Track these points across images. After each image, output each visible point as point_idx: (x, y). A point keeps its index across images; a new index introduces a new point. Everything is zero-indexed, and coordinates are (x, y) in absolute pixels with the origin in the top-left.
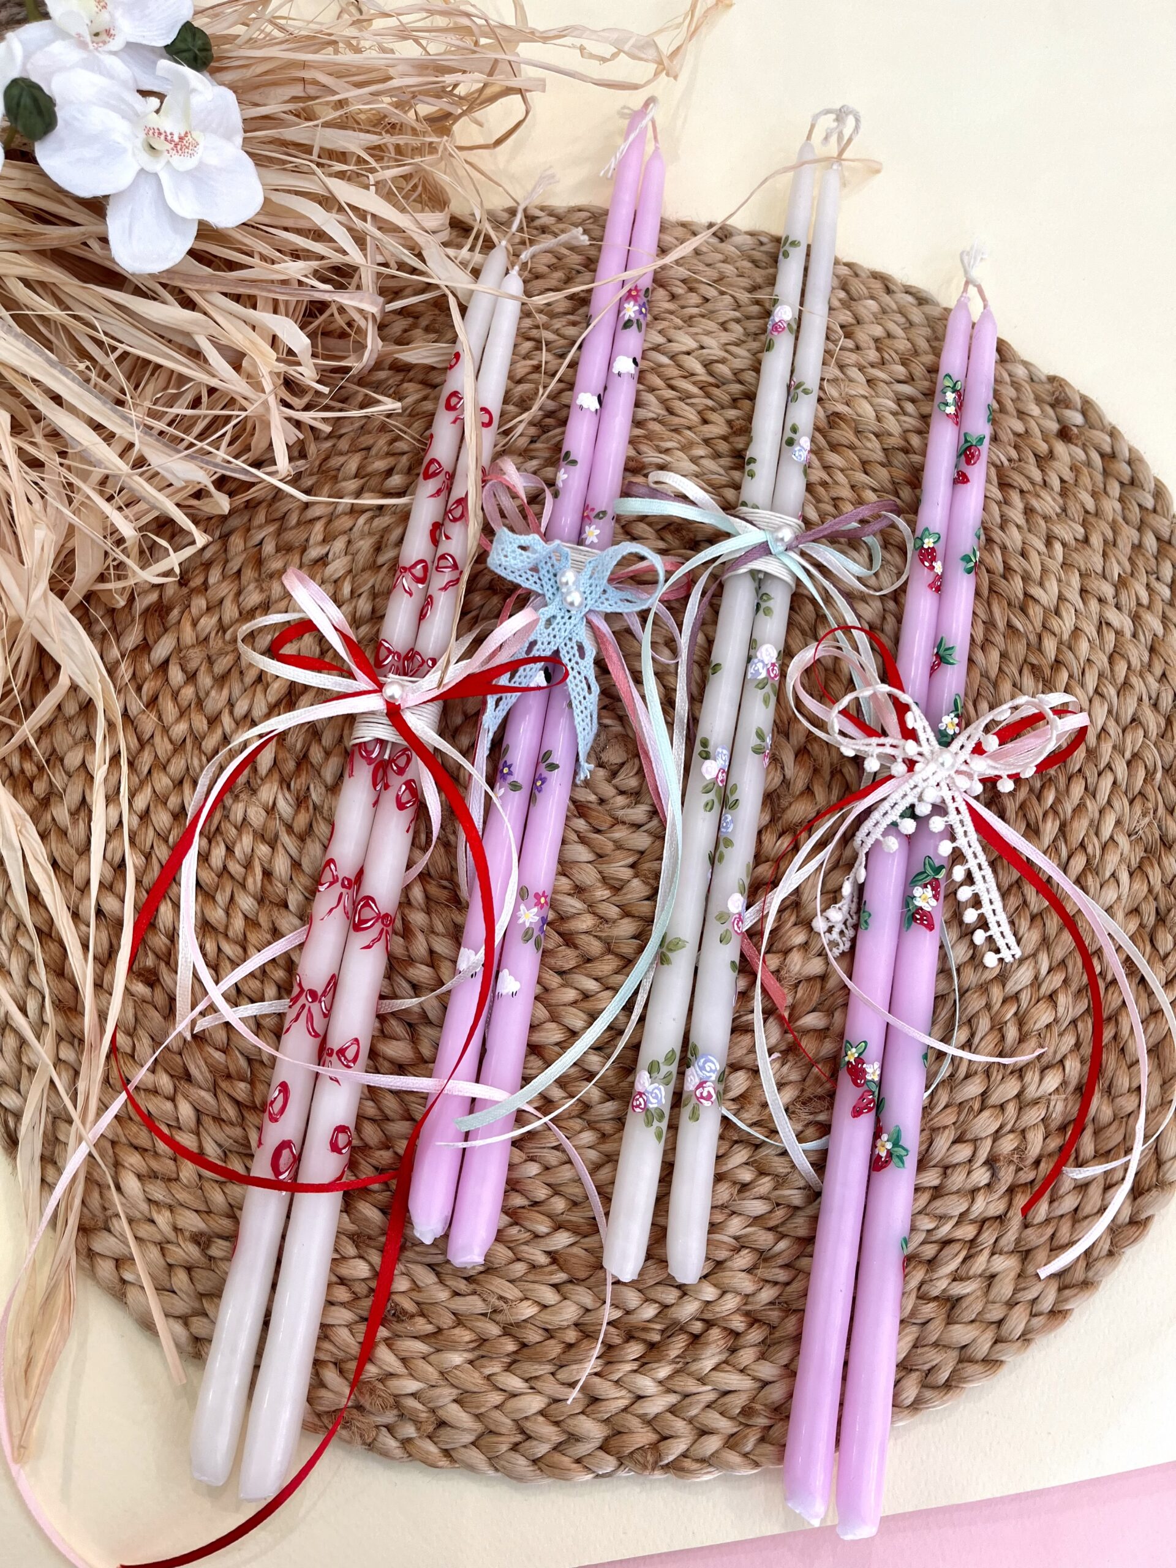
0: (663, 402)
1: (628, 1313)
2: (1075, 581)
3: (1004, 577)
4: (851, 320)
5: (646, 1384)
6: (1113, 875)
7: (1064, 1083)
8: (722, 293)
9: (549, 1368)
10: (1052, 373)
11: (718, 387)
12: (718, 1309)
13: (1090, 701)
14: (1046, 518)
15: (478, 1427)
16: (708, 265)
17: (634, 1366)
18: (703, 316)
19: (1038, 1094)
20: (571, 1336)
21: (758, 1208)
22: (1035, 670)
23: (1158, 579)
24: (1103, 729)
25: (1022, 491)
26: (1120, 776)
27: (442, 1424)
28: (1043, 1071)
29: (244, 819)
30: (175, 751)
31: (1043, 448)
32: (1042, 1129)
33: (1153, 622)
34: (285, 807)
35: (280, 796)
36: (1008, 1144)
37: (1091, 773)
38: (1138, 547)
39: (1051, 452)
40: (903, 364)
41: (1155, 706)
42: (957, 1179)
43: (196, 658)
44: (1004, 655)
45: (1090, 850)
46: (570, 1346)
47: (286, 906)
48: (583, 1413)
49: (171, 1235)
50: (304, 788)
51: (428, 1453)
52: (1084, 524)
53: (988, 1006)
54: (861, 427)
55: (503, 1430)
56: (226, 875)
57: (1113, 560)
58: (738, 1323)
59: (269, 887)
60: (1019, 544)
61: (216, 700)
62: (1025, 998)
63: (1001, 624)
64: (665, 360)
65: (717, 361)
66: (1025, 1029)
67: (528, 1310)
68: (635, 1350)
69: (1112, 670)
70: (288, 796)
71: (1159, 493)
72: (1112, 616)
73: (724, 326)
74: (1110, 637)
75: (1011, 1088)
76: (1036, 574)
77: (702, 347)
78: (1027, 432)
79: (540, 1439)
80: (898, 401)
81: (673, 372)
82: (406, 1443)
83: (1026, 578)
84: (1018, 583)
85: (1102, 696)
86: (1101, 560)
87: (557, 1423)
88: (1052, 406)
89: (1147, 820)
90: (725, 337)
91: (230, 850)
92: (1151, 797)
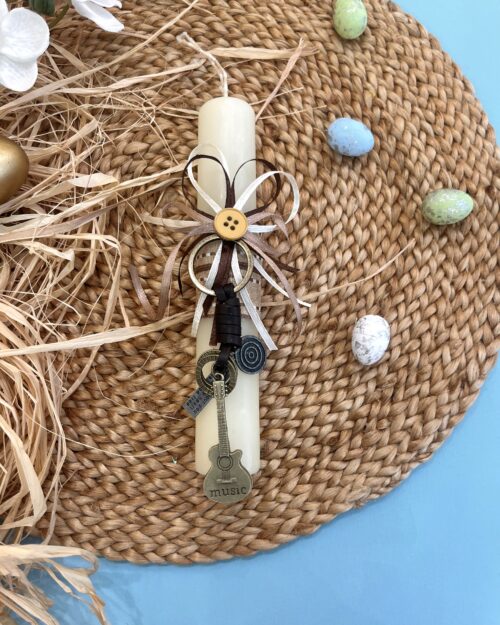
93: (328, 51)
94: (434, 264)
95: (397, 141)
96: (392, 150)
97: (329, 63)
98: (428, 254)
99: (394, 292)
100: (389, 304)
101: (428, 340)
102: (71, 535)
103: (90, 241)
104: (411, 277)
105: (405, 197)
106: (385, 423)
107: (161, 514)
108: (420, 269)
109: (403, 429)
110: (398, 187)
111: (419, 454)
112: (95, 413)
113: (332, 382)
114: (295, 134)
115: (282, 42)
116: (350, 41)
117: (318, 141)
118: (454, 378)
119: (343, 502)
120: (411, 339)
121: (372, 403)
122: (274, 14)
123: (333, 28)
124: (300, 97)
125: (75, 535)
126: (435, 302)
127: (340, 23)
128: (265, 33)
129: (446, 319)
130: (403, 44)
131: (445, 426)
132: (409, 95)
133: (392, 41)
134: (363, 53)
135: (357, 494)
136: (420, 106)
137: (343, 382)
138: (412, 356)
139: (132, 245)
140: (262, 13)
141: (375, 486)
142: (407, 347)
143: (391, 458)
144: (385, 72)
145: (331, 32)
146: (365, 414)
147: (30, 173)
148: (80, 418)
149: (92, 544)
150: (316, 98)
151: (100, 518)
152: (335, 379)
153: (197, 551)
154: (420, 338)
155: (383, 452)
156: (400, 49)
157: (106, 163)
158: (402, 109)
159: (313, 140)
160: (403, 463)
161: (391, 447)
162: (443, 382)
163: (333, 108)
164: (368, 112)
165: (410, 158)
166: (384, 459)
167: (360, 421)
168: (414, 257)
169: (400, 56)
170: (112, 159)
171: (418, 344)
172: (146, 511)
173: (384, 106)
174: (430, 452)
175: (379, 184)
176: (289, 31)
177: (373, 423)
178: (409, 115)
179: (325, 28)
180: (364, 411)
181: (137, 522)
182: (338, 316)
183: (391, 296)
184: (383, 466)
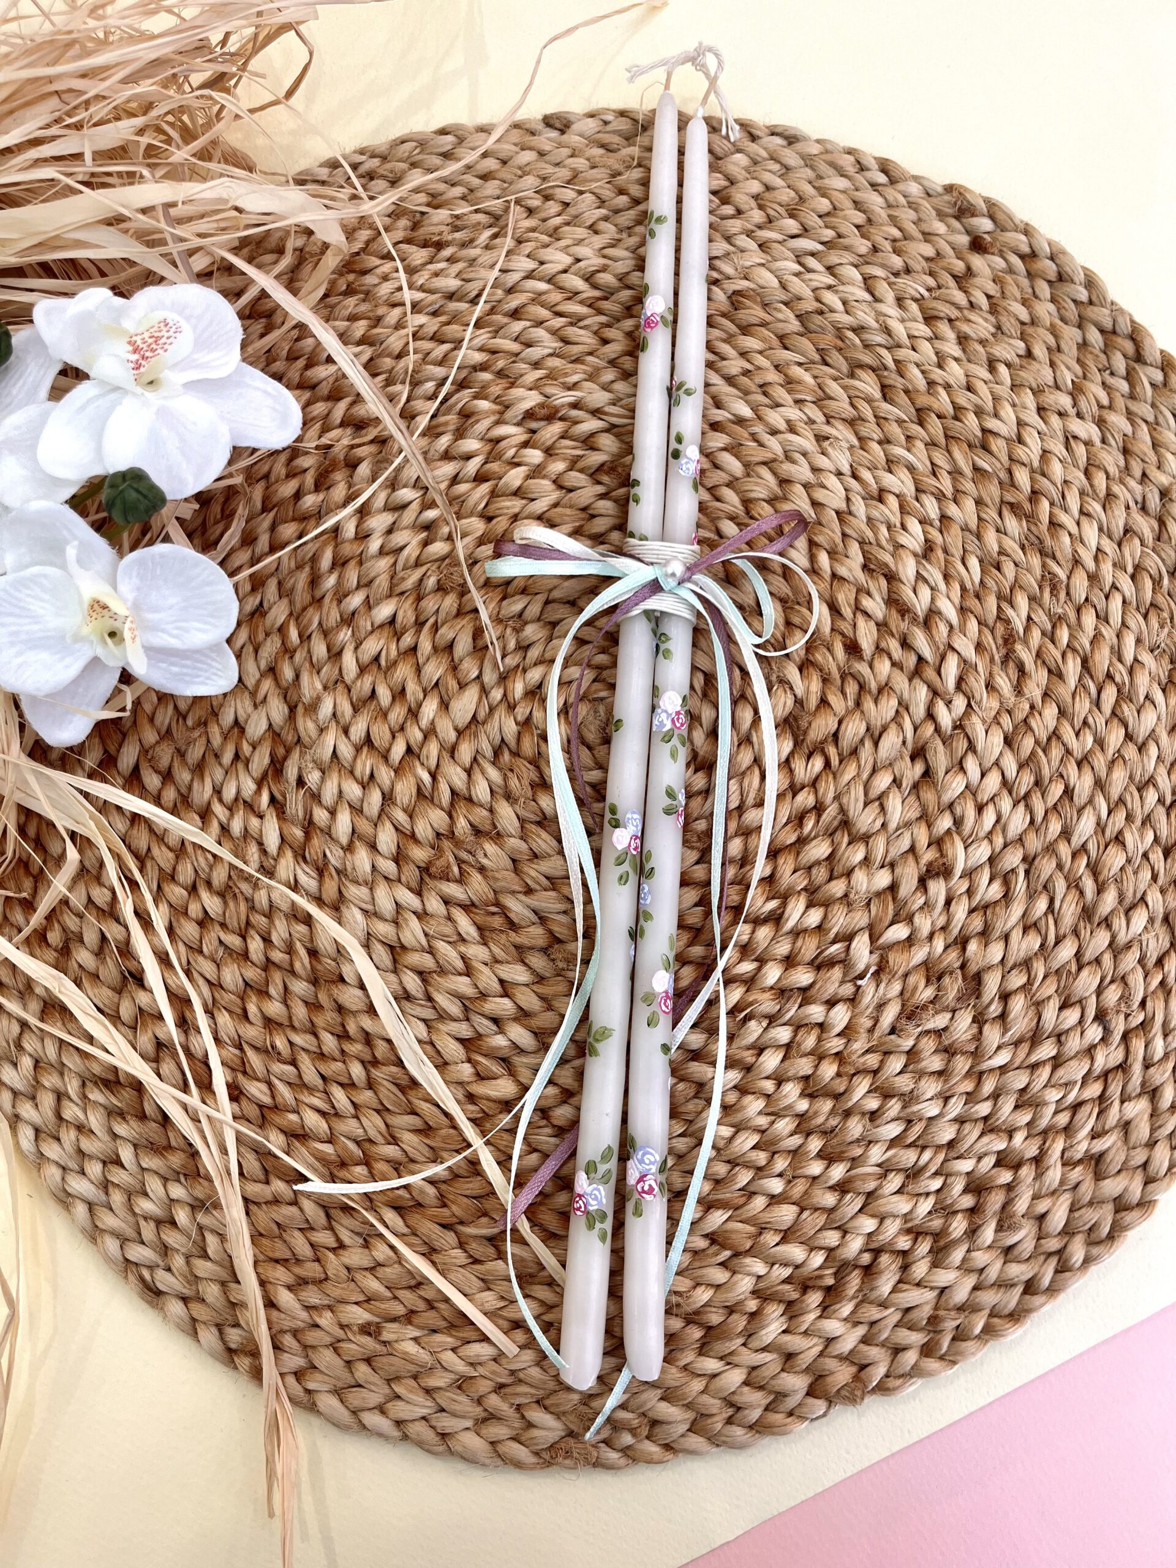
0: (554, 332)
1: (797, 1267)
2: (1029, 400)
3: (956, 418)
4: (725, 183)
5: (833, 1326)
6: (1147, 697)
7: (1151, 920)
8: (581, 193)
9: (741, 1341)
10: (947, 182)
11: (606, 299)
12: (881, 1238)
13: (1078, 524)
14: (983, 342)
15: (690, 1415)
16: (557, 165)
17: (818, 1313)
18: (568, 224)
19: (1129, 937)
20: (752, 1305)
21: (893, 1130)
22: (1014, 508)
23: (1112, 374)
24: (1098, 549)
25: (950, 320)
26: (1128, 594)
27: (655, 1423)
28: (1127, 912)
29: (271, 906)
30: (177, 857)
31: (959, 266)
32: (1140, 970)
33: (1118, 421)
34: (308, 881)
35: (299, 872)
36: (1112, 995)
37: (1098, 599)
38: (1084, 345)
39: (969, 268)
40: (792, 216)
41: (1144, 509)
42: (1074, 1044)
43: (165, 755)
44: (979, 502)
45: (1118, 679)
46: (753, 1315)
47: (342, 980)
48: (783, 1370)
49: (340, 1333)
50: (321, 856)
51: (650, 1454)
52: (1023, 337)
53: (1060, 866)
54: (767, 300)
55: (714, 1411)
56: (272, 968)
57: (1063, 368)
58: (904, 1243)
59: (319, 967)
60: (963, 380)
61: (203, 792)
62: (1092, 847)
63: (967, 470)
64: (543, 286)
65: (598, 271)
66: (1101, 878)
67: (703, 1295)
68: (814, 1298)
69: (1092, 486)
70: (308, 870)
71: (1090, 283)
72: (1077, 427)
73: (593, 229)
74: (1080, 450)
75: (1102, 939)
76: (989, 405)
77: (578, 260)
78: (938, 254)
79: (751, 1406)
80: (798, 259)
81: (556, 297)
82: (626, 1451)
83: (979, 412)
84: (971, 420)
85: (1088, 515)
86: (1050, 371)
87: (761, 1388)
88: (957, 218)
89: (1166, 630)
90: (598, 241)
91: (267, 940)
92: (1164, 606)
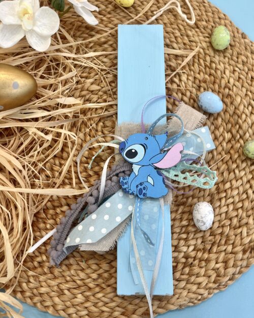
93: (205, 54)
94: (245, 180)
95: (235, 108)
96: (231, 113)
97: (205, 61)
98: (243, 173)
99: (220, 191)
100: (216, 197)
101: (235, 221)
102: (21, 292)
103: (61, 133)
104: (231, 184)
105: (235, 140)
106: (203, 264)
107: (71, 290)
108: (237, 181)
109: (213, 269)
110: (231, 133)
111: (219, 285)
112: (46, 226)
113: (178, 234)
114: (180, 95)
115: (182, 46)
116: (218, 51)
117: (192, 101)
118: (247, 246)
119: (173, 304)
120: (225, 219)
121: (198, 251)
122: (180, 30)
123: (210, 43)
124: (186, 76)
125: (22, 292)
126: (242, 201)
127: (215, 40)
128: (173, 39)
129: (247, 211)
130: (247, 57)
131: (237, 272)
132: (246, 84)
133: (241, 54)
134: (224, 58)
135: (182, 301)
136: (251, 92)
137: (184, 236)
138: (225, 229)
139: (83, 139)
140: (174, 29)
141: (193, 299)
142: (223, 223)
143: (204, 284)
144: (234, 70)
145: (208, 44)
146: (193, 256)
147: (37, 91)
148: (38, 228)
149: (31, 299)
150: (195, 78)
151: (37, 285)
152: (180, 233)
153: (87, 315)
154: (231, 219)
155: (200, 280)
156: (245, 60)
157: (77, 93)
158: (240, 92)
159: (190, 100)
160: (210, 288)
161: (205, 278)
162: (241, 247)
163: (203, 84)
164: (222, 90)
165: (241, 119)
166: (199, 284)
167: (189, 260)
168: (235, 173)
169: (244, 63)
170: (81, 91)
171: (229, 223)
172: (63, 287)
173: (231, 88)
174: (226, 286)
175: (221, 129)
176: (186, 40)
177: (196, 262)
178: (244, 96)
179: (206, 42)
180: (193, 254)
181: (57, 292)
182: (187, 198)
183: (218, 193)
184: (198, 288)
